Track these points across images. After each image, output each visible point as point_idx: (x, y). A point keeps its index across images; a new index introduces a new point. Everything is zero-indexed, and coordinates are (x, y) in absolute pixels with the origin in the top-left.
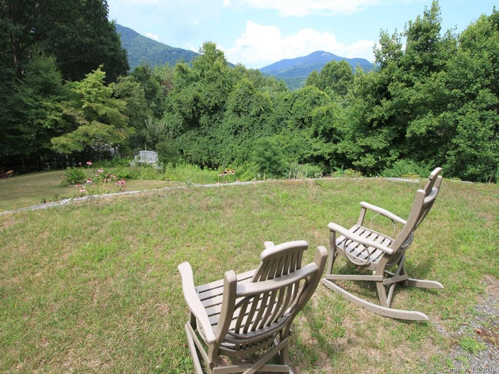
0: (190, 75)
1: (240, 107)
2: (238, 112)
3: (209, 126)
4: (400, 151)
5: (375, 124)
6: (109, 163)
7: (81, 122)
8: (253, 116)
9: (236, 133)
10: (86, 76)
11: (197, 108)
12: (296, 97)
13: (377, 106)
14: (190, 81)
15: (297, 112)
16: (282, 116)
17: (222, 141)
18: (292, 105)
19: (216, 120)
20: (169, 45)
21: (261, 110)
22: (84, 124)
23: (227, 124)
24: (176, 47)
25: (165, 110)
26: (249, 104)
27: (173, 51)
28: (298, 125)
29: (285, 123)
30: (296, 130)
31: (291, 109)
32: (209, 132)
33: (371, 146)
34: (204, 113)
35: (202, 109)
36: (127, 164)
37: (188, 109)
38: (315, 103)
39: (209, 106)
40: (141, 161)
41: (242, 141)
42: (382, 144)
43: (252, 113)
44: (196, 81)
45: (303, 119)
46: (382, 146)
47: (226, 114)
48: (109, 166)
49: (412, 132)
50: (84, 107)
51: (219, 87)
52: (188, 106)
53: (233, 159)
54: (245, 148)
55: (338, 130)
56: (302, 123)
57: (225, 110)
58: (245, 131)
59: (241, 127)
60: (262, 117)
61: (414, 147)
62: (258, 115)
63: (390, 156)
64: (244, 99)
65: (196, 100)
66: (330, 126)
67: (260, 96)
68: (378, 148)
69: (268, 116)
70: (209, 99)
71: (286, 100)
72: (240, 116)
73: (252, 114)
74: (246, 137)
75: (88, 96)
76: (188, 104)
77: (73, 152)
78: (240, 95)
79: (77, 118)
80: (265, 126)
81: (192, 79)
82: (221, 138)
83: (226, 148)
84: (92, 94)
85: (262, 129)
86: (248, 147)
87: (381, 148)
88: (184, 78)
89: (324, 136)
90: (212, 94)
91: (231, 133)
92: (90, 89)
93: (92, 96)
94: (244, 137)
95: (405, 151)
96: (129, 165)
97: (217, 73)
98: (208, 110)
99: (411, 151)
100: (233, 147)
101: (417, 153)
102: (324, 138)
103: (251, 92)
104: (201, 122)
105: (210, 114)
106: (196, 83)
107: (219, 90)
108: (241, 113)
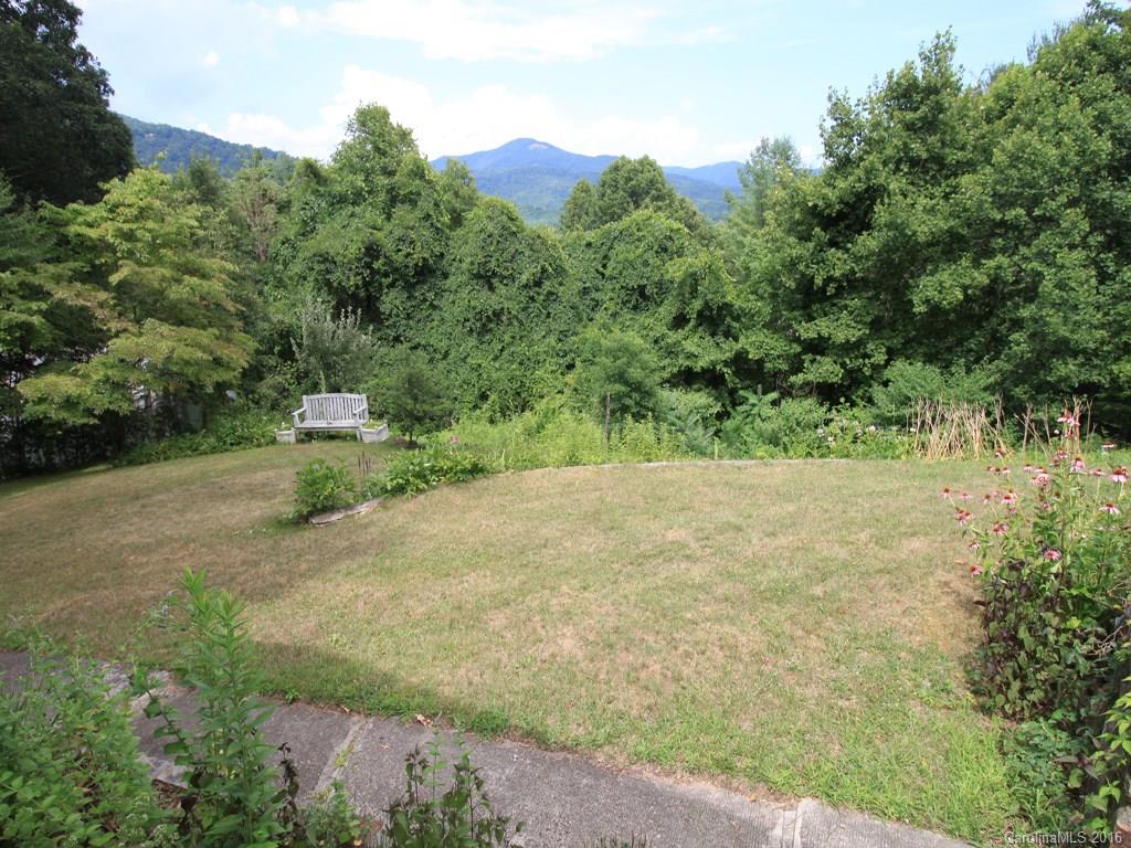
0: (337, 189)
1: (493, 264)
2: (486, 278)
3: (409, 317)
4: (887, 344)
5: (831, 290)
6: (212, 440)
7: (114, 326)
8: (526, 286)
9: (484, 330)
10: (106, 186)
11: (374, 272)
12: (615, 238)
13: (833, 249)
14: (338, 202)
15: (625, 273)
16: (585, 283)
17: (446, 356)
18: (606, 257)
19: (425, 300)
20: (133, 117)
21: (544, 270)
22: (125, 330)
23: (456, 310)
24: (156, 123)
25: (266, 283)
26: (513, 257)
27: (148, 132)
28: (629, 301)
29: (593, 300)
30: (627, 315)
31: (604, 266)
32: (410, 334)
33: (829, 338)
34: (392, 285)
35: (386, 275)
36: (268, 439)
37: (352, 278)
38: (665, 250)
39: (406, 267)
40: (309, 424)
41: (502, 351)
42: (852, 331)
43: (524, 278)
44: (354, 203)
45: (642, 289)
46: (854, 334)
47: (451, 282)
48: (214, 450)
49: (927, 301)
50: (114, 279)
51: (428, 217)
52: (350, 269)
53: (484, 397)
54: (514, 367)
55: (737, 307)
56: (641, 298)
57: (445, 276)
58: (510, 324)
59: (497, 315)
60: (547, 286)
61: (914, 333)
62: (538, 284)
63: (869, 357)
64: (500, 246)
65: (372, 251)
66: (718, 300)
67: (539, 237)
68: (848, 341)
69: (561, 284)
70: (405, 249)
71: (589, 245)
72: (492, 288)
73: (525, 281)
74: (513, 338)
75: (126, 246)
76: (349, 263)
77: (100, 417)
78: (489, 236)
79: (99, 313)
80: (555, 308)
81: (341, 200)
82: (444, 344)
83: (461, 371)
84: (138, 240)
85: (548, 315)
86: (521, 364)
87: (854, 339)
88: (322, 196)
89: (700, 325)
90: (413, 235)
91: (471, 330)
92: (134, 226)
93: (140, 245)
94: (507, 338)
95: (897, 342)
96: (273, 441)
97: (418, 182)
98: (403, 277)
99: (908, 342)
100: (480, 366)
101: (920, 343)
102: (700, 329)
103: (514, 229)
104: (385, 307)
105: (409, 287)
106: (358, 209)
107: (428, 224)
108: (493, 281)
